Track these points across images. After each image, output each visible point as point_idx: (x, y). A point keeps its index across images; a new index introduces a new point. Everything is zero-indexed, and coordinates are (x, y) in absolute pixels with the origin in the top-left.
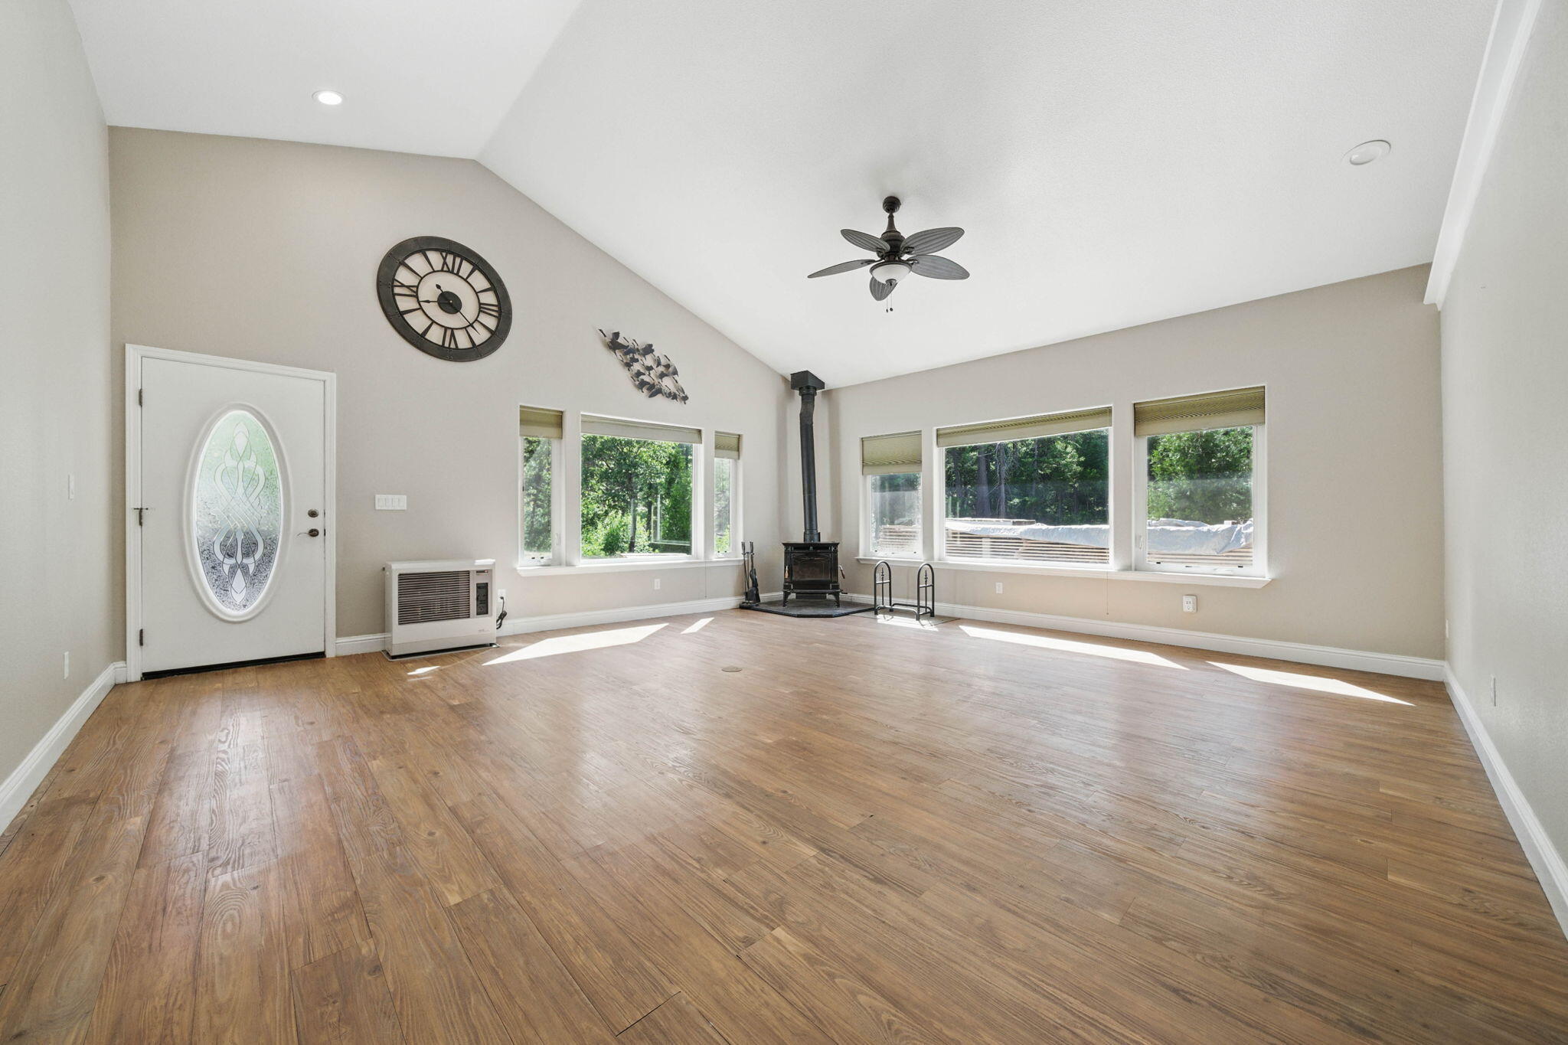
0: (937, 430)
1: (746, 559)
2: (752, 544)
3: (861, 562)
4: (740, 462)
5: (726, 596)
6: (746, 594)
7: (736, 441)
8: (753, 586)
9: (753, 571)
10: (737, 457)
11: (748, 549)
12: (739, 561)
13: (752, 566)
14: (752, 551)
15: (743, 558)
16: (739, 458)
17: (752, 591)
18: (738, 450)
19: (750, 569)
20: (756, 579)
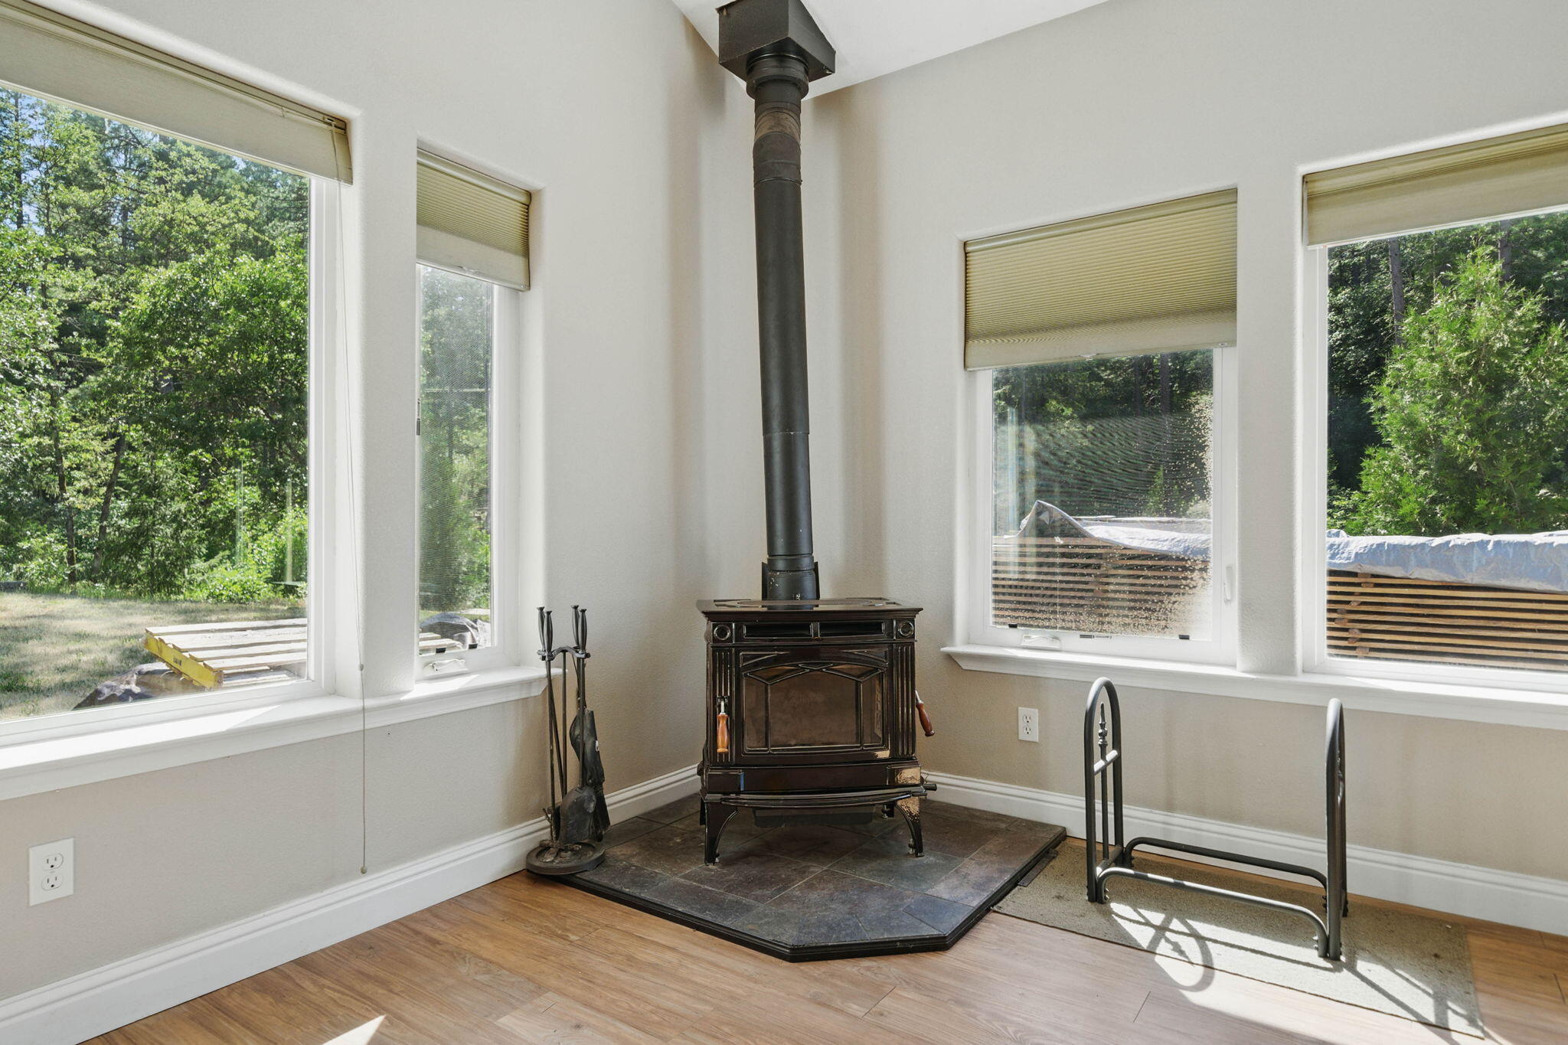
0: (1306, 179)
1: (556, 671)
2: (580, 617)
3: (965, 665)
4: (536, 300)
5: (477, 832)
6: (556, 816)
7: (515, 212)
8: (584, 783)
9: (585, 720)
10: (519, 277)
11: (565, 636)
12: (528, 683)
13: (582, 704)
14: (581, 644)
15: (544, 672)
16: (529, 286)
17: (579, 805)
18: (526, 252)
19: (572, 712)
20: (596, 754)
